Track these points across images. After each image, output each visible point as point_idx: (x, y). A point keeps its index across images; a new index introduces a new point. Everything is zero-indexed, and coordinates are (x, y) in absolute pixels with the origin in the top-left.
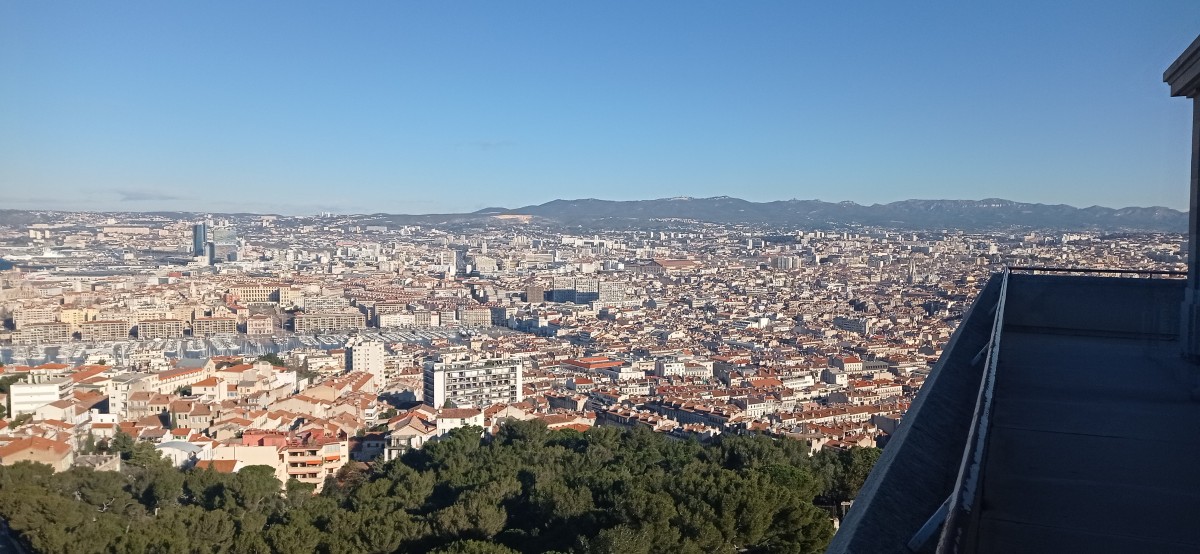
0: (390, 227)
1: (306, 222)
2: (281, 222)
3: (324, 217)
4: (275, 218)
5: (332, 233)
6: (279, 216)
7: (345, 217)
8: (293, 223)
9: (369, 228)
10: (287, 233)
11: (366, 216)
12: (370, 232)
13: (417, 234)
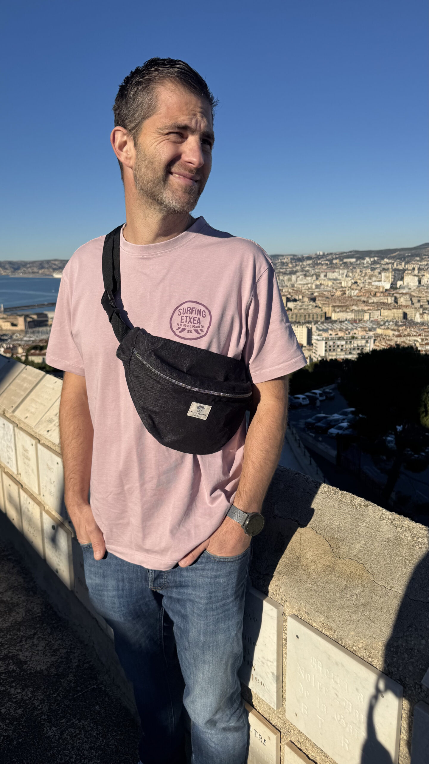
0: (358, 259)
1: (309, 258)
2: (294, 259)
3: (319, 255)
4: (292, 257)
5: (322, 265)
6: (294, 255)
7: (331, 254)
8: (301, 259)
9: (345, 260)
10: (296, 265)
11: (344, 253)
12: (346, 263)
13: (374, 262)
